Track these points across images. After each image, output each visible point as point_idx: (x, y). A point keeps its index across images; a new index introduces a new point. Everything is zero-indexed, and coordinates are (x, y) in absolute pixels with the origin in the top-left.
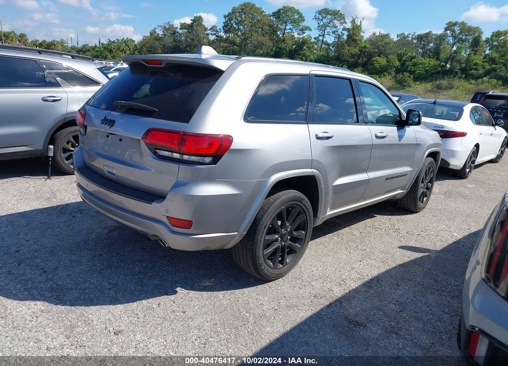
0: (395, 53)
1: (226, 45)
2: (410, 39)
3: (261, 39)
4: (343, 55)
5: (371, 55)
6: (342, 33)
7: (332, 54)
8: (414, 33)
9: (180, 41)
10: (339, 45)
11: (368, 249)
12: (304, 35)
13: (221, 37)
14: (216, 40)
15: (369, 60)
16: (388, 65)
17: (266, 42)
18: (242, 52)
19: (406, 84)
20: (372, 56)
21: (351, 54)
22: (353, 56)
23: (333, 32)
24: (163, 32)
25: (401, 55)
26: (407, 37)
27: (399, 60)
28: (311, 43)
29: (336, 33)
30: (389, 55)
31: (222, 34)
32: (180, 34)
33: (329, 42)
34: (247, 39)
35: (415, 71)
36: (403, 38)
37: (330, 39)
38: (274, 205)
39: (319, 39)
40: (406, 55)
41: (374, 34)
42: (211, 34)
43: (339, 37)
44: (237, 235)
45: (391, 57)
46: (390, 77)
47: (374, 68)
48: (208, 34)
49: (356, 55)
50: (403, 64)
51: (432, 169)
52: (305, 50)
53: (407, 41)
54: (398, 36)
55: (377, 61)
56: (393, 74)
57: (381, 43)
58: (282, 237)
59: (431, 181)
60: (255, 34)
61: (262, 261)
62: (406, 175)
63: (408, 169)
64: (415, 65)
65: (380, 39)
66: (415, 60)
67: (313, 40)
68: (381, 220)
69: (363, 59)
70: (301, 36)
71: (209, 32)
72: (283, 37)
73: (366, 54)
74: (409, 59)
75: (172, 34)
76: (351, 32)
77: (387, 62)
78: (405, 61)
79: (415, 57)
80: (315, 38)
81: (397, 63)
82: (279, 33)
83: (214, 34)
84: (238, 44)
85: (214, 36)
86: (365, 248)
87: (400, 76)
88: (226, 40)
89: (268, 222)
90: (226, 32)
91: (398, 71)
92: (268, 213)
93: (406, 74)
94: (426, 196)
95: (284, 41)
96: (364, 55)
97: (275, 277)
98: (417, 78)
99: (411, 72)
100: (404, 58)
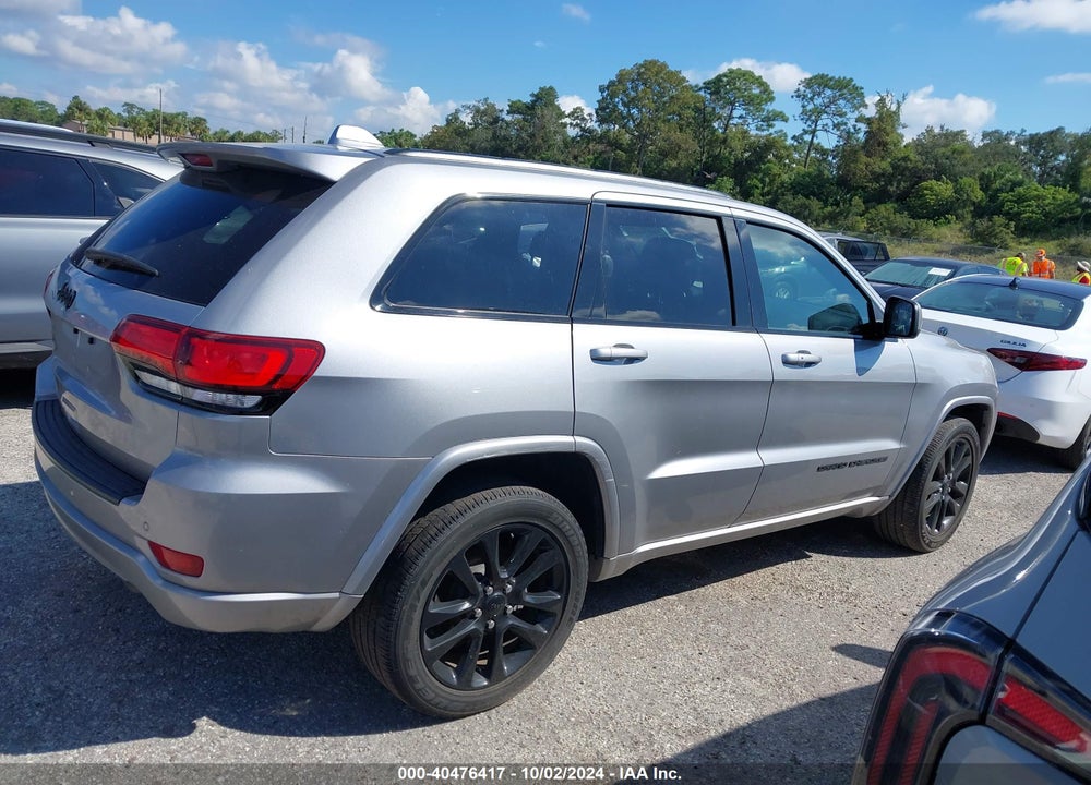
0: (974, 172)
1: (600, 147)
2: (1012, 143)
3: (677, 136)
4: (854, 174)
5: (918, 177)
6: (854, 127)
7: (831, 172)
8: (1023, 131)
9: (505, 138)
10: (847, 153)
11: (752, 646)
12: (772, 130)
13: (590, 131)
14: (581, 136)
15: (913, 187)
16: (958, 200)
17: (685, 144)
18: (633, 164)
19: (997, 242)
20: (921, 179)
21: (873, 173)
22: (876, 177)
23: (836, 126)
24: (473, 118)
25: (989, 176)
26: (1007, 138)
27: (984, 189)
28: (785, 148)
29: (842, 128)
30: (961, 178)
31: (592, 124)
32: (507, 123)
33: (826, 147)
34: (645, 136)
35: (1019, 214)
36: (995, 139)
37: (828, 140)
38: (455, 526)
39: (802, 139)
40: (1002, 176)
41: (930, 130)
42: (571, 124)
43: (849, 135)
44: (336, 600)
45: (966, 181)
46: (959, 225)
47: (925, 205)
48: (565, 125)
49: (883, 175)
50: (993, 198)
51: (967, 446)
52: (769, 161)
53: (1005, 147)
54: (985, 135)
55: (931, 189)
56: (969, 218)
57: (943, 150)
58: (488, 605)
59: (967, 476)
60: (664, 127)
61: (416, 667)
62: (885, 459)
63: (890, 445)
64: (1020, 200)
65: (942, 140)
66: (1021, 189)
67: (789, 142)
68: (821, 567)
69: (899, 184)
70: (765, 133)
71: (567, 120)
72: (724, 133)
73: (907, 173)
74: (1008, 188)
75: (491, 124)
76: (875, 126)
77: (955, 192)
78: (1000, 190)
79: (1020, 184)
80: (794, 138)
81: (978, 195)
82: (715, 125)
83: (577, 125)
84: (625, 146)
85: (577, 129)
86: (746, 640)
87: (983, 224)
88: (602, 139)
89: (433, 568)
90: (602, 121)
91: (980, 212)
92: (435, 544)
93: (999, 220)
94: (950, 512)
95: (724, 141)
96: (903, 175)
97: (463, 710)
98: (1024, 228)
99: (1010, 216)
100: (997, 185)
